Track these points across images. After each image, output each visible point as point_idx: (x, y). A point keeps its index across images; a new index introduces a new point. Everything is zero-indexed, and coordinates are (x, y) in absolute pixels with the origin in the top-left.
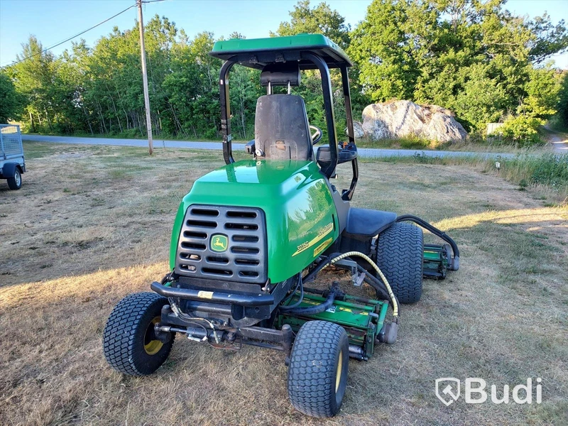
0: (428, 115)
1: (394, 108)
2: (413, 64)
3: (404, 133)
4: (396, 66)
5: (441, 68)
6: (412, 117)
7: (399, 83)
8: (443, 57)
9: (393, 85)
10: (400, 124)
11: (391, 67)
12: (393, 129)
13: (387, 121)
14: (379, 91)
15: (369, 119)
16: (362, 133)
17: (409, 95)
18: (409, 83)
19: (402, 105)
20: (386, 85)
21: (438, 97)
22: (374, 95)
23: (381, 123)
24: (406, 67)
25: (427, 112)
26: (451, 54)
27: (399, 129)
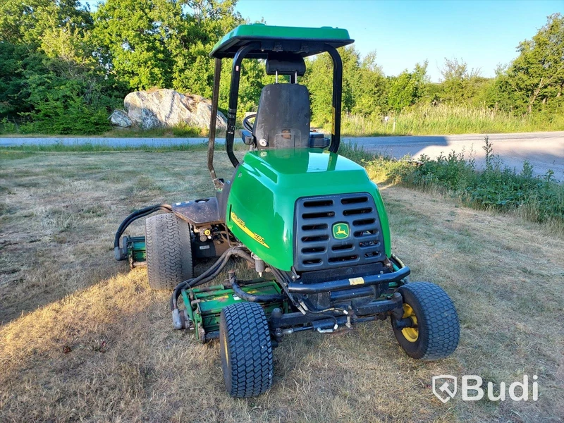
0: (193, 105)
1: (159, 97)
2: (167, 53)
3: (174, 121)
4: (151, 54)
5: (194, 59)
6: (179, 106)
7: (156, 70)
8: (193, 49)
9: (151, 73)
10: (168, 112)
11: (146, 55)
12: (162, 117)
13: (155, 110)
14: (136, 79)
15: (134, 107)
16: (129, 122)
17: (168, 85)
18: (166, 72)
19: (167, 94)
20: (144, 72)
21: (196, 87)
22: (133, 82)
23: (149, 112)
24: (161, 56)
25: (191, 101)
26: (200, 46)
27: (168, 117)
